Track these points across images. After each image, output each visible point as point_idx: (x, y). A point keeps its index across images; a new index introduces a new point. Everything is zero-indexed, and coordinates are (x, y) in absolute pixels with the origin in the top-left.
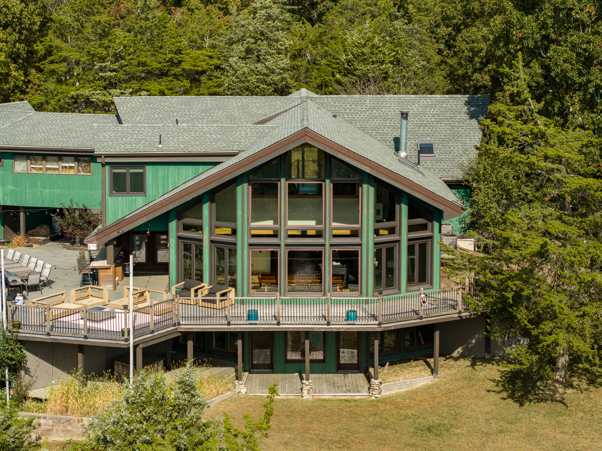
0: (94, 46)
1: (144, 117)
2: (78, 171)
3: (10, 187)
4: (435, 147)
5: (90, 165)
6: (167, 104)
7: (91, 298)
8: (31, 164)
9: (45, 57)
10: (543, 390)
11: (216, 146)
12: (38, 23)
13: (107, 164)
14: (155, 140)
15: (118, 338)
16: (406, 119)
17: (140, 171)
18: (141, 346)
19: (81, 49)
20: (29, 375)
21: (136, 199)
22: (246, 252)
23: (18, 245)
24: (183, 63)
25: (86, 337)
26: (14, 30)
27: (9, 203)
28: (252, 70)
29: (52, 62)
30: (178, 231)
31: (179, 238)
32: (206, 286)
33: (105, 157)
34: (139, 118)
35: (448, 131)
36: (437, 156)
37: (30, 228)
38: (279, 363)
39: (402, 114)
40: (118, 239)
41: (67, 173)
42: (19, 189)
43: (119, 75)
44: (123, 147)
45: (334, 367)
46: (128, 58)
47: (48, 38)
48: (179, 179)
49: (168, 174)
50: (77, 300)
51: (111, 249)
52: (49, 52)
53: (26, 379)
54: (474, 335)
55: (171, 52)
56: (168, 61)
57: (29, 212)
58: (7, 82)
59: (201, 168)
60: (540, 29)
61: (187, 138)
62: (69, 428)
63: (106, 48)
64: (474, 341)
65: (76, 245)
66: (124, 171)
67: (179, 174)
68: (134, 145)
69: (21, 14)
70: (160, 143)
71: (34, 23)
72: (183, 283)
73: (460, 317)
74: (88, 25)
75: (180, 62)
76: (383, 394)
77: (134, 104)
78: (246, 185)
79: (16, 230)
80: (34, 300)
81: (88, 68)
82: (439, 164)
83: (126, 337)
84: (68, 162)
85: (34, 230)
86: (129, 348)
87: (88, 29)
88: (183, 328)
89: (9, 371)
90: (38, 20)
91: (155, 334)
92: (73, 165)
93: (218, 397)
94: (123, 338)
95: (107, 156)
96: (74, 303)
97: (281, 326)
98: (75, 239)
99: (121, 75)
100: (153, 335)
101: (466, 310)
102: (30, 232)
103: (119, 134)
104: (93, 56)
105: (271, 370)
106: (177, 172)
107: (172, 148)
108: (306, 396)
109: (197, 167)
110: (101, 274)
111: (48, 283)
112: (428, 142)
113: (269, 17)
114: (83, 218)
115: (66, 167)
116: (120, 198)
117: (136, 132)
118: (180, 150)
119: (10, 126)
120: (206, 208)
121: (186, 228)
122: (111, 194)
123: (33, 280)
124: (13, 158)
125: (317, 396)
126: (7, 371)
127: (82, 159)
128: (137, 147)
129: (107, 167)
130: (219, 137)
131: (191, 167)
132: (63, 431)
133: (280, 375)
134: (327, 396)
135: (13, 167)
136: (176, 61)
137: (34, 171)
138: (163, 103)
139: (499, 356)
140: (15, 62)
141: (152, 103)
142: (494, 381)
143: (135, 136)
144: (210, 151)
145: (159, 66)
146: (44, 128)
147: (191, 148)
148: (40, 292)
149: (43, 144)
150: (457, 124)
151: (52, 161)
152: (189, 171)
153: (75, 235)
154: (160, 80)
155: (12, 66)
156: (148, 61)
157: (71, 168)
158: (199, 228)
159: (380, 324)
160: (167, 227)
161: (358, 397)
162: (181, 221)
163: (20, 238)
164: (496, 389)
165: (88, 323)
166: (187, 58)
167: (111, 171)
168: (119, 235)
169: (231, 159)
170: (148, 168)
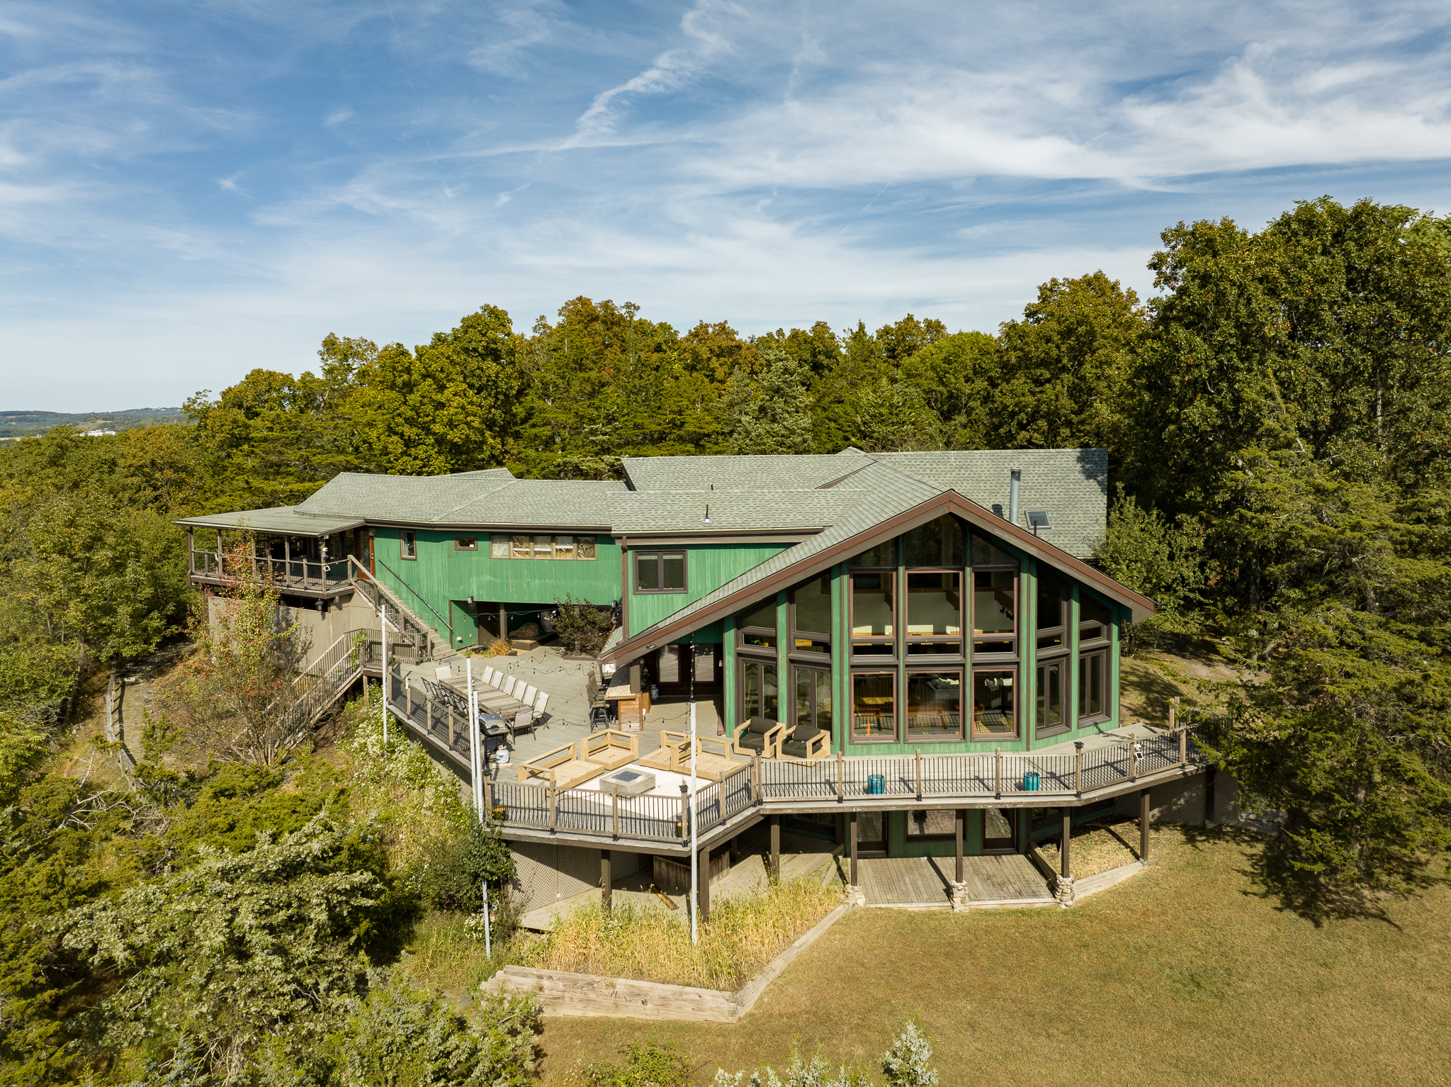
0: (583, 407)
1: (664, 483)
2: (578, 554)
3: (487, 578)
4: (1049, 515)
5: (593, 547)
6: (692, 466)
7: (611, 750)
8: (515, 547)
9: (524, 421)
10: (1337, 893)
11: (788, 520)
12: (516, 388)
13: (631, 548)
14: (699, 512)
15: (670, 838)
16: (1019, 479)
17: (679, 557)
18: (709, 849)
19: (566, 410)
20: (520, 890)
21: (672, 598)
22: (846, 678)
23: (498, 653)
24: (686, 425)
25: (615, 838)
26: (490, 395)
27: (485, 599)
28: (768, 432)
29: (534, 426)
30: (737, 645)
31: (739, 655)
32: (783, 728)
33: (628, 538)
34: (658, 484)
35: (1062, 496)
36: (1053, 528)
37: (513, 627)
38: (896, 842)
39: (1013, 473)
40: (645, 657)
41: (563, 558)
42: (498, 580)
43: (613, 439)
44: (653, 523)
45: (978, 844)
46: (622, 419)
47: (529, 398)
48: (735, 567)
49: (719, 561)
50: (592, 752)
51: (636, 672)
52: (529, 415)
53: (515, 897)
54: (1184, 791)
55: (672, 412)
56: (669, 423)
57: (514, 616)
58: (482, 452)
59: (768, 552)
60: (1217, 353)
61: (744, 509)
62: (592, 996)
63: (597, 409)
64: (1182, 801)
65: (575, 652)
66: (654, 557)
67: (735, 560)
68: (669, 520)
69: (497, 377)
70: (707, 517)
71: (511, 388)
72: (748, 722)
73: (1184, 774)
74: (576, 383)
75: (683, 424)
76: (1076, 898)
77: (649, 467)
78: (846, 577)
79: (495, 632)
80: (526, 763)
81: (576, 430)
82: (1057, 538)
83: (685, 838)
84: (563, 543)
85: (518, 631)
86: (690, 858)
87: (576, 386)
88: (768, 808)
89: (489, 887)
90: (516, 384)
91: (729, 824)
92: (571, 547)
93: (826, 919)
94: (680, 840)
95: (630, 537)
96: (586, 760)
98: (574, 645)
99: (614, 438)
100: (725, 827)
101: (1192, 761)
102: (513, 633)
103: (645, 504)
104: (582, 417)
105: (883, 852)
106: (732, 558)
107: (725, 524)
108: (959, 907)
109: (762, 550)
110: (622, 708)
111: (542, 720)
112: (1038, 510)
113: (786, 371)
114: (586, 618)
115: (561, 550)
116: (649, 597)
117: (669, 501)
118: (737, 526)
119: (486, 498)
120: (782, 612)
121: (749, 639)
122: (636, 592)
123: (523, 720)
124: (490, 539)
125: (975, 904)
126: (484, 887)
127: (584, 538)
128: (674, 523)
129: (630, 553)
130: (790, 506)
131: (752, 550)
132: (581, 1001)
133: (899, 860)
134: (990, 904)
135: (491, 552)
136: (678, 423)
137: (519, 556)
138: (687, 465)
139: (1231, 827)
140: (491, 430)
141: (673, 464)
142: (1245, 873)
143: (668, 507)
144: (780, 526)
145: (660, 428)
146: (531, 499)
147: (753, 523)
148: (531, 735)
149: (530, 520)
150: (1072, 486)
151: (542, 542)
152: (750, 556)
153: (574, 640)
154: (660, 445)
155: (488, 433)
156: (646, 422)
157: (568, 550)
158: (773, 642)
159: (1078, 795)
160: (722, 638)
161: (1038, 905)
162: (743, 630)
163: (499, 643)
164: (1255, 888)
165: (619, 802)
166: (689, 419)
167: (635, 558)
168: (648, 651)
169: (812, 538)
170: (690, 553)
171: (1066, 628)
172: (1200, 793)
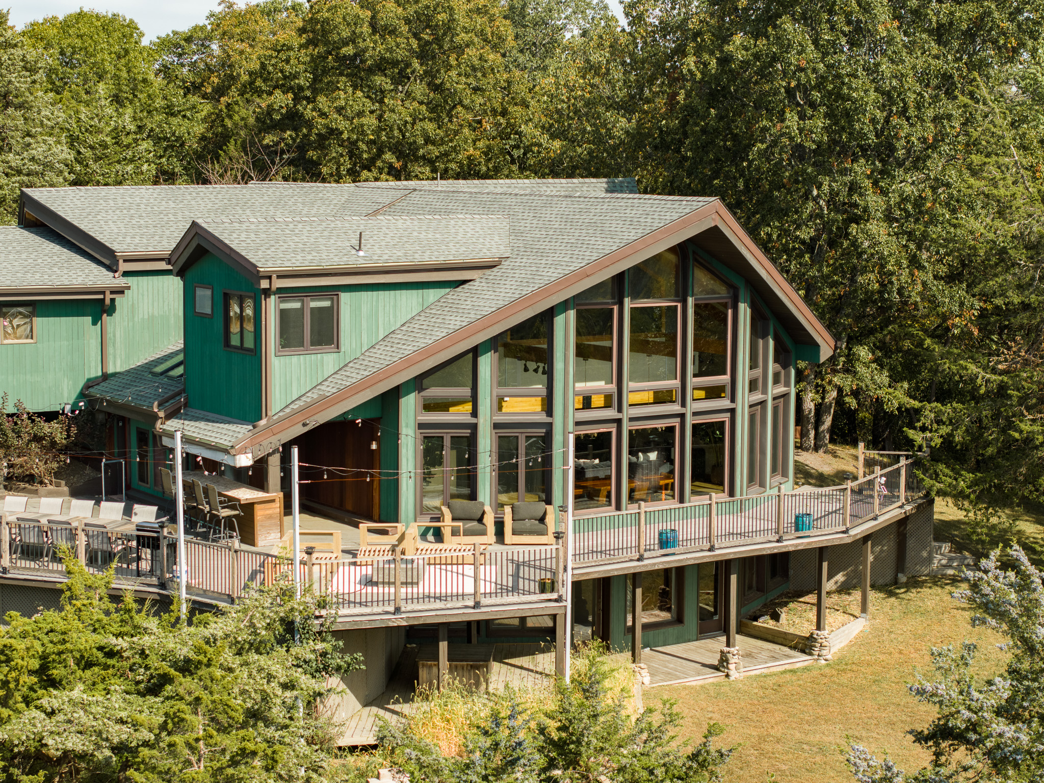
5: (32, 323)
11: (453, 252)
17: (330, 303)
21: (321, 359)
30: (417, 414)
33: (278, 277)
38: (617, 635)
45: (695, 629)
48: (395, 316)
49: (377, 307)
59: (432, 294)
67: (395, 306)
68: (314, 254)
70: (360, 249)
73: (905, 512)
76: (831, 652)
95: (282, 276)
97: (717, 552)
106: (392, 304)
108: (734, 673)
110: (259, 514)
120: (486, 365)
121: (429, 406)
122: (278, 353)
127: (14, 310)
128: (323, 256)
129: (273, 299)
131: (414, 292)
139: (924, 576)
152: (409, 301)
159: (847, 530)
160: (397, 407)
162: (424, 395)
167: (278, 307)
169: (488, 272)
170: (344, 297)
171: (761, 370)
172: (892, 543)
